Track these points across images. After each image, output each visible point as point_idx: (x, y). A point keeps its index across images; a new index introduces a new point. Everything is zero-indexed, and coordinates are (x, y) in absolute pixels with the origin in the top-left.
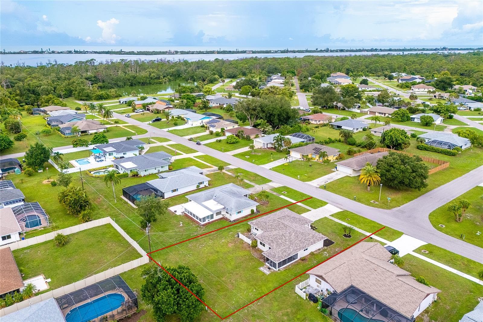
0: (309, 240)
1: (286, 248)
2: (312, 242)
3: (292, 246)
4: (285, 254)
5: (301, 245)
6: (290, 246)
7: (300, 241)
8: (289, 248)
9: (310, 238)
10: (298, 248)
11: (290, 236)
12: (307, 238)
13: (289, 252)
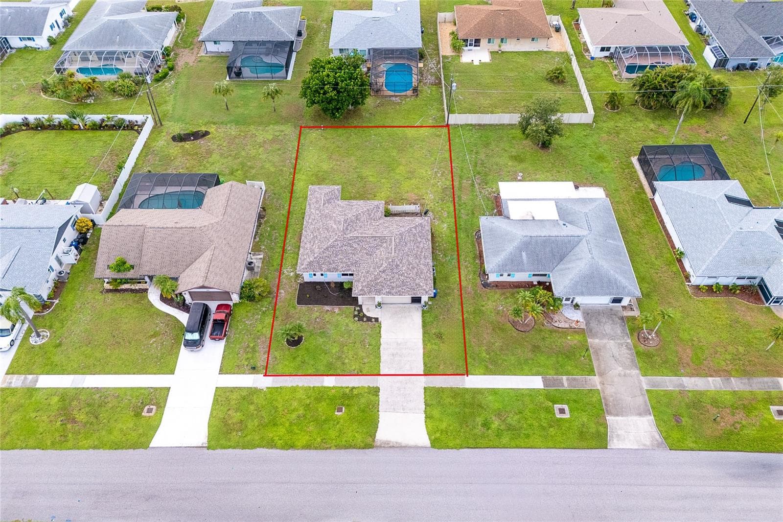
0: (310, 242)
1: (320, 206)
2: (306, 243)
3: (318, 214)
4: (314, 200)
5: (312, 227)
6: (320, 212)
7: (318, 229)
8: (318, 209)
9: (313, 246)
10: (310, 221)
11: (335, 221)
12: (317, 242)
13: (312, 206)
